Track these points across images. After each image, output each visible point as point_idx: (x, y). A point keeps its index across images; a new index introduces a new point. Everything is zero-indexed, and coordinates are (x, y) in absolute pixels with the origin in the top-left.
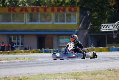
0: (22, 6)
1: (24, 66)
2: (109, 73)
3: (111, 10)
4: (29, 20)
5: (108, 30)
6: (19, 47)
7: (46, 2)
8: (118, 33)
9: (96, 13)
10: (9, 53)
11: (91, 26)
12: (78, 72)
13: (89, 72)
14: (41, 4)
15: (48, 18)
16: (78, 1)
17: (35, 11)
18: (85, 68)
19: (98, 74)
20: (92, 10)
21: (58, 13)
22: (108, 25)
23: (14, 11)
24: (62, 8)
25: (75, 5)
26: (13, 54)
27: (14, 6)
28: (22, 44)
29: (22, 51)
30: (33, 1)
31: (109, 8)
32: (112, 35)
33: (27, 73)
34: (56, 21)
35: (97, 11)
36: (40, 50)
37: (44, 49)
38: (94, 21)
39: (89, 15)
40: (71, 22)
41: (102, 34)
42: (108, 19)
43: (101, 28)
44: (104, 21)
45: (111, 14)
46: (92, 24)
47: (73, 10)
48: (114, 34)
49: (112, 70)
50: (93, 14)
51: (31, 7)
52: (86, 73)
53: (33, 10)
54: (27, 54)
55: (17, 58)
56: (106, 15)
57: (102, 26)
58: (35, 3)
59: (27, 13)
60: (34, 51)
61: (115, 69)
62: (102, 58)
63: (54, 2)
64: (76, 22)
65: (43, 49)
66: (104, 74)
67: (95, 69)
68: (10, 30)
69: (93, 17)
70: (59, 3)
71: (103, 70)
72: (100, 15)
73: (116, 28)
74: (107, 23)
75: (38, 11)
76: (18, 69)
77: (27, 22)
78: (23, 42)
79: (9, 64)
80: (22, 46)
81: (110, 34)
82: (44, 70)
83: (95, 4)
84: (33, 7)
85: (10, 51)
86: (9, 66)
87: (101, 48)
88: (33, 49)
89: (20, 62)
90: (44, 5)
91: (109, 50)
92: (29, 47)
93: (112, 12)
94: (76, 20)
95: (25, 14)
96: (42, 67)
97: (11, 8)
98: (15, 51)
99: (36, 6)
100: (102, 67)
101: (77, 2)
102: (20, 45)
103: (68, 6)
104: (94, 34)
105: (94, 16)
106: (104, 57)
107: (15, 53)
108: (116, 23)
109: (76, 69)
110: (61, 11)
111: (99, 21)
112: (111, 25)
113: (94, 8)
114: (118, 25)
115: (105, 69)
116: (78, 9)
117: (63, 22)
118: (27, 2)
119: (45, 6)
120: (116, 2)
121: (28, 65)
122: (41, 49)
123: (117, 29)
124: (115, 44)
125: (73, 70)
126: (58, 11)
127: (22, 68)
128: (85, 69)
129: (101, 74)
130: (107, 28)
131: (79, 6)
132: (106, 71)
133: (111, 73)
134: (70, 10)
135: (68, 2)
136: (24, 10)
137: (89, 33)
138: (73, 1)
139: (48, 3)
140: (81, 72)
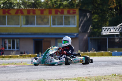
0: (17, 8)
1: (21, 70)
2: (114, 78)
3: (112, 12)
4: (25, 22)
5: (109, 34)
6: (15, 51)
7: (42, 3)
8: (120, 37)
9: (96, 15)
10: (3, 57)
11: (91, 29)
12: (80, 78)
13: (92, 77)
14: (37, 6)
15: (45, 20)
16: (77, 3)
17: (31, 14)
18: (88, 73)
19: (102, 80)
20: (92, 12)
21: (56, 15)
22: (109, 29)
23: (9, 13)
24: (60, 10)
25: (74, 7)
26: (9, 59)
27: (9, 9)
28: (17, 48)
29: (18, 55)
30: (29, 3)
31: (110, 10)
32: (114, 39)
33: (26, 78)
34: (54, 24)
35: (98, 14)
36: (36, 54)
37: (42, 53)
38: (94, 24)
39: (89, 17)
40: (69, 25)
41: (103, 38)
42: (109, 21)
43: (102, 31)
44: (104, 24)
45: (112, 16)
46: (92, 28)
47: (72, 12)
48: (116, 38)
49: (117, 75)
50: (93, 16)
51: (27, 9)
52: (89, 78)
53: (29, 12)
54: (23, 58)
55: (13, 63)
56: (107, 17)
57: (103, 29)
58: (31, 5)
59: (23, 16)
60: (30, 55)
61: (121, 74)
62: (104, 63)
63: (51, 4)
64: (75, 25)
65: (40, 53)
66: (108, 80)
67: (99, 74)
68: (4, 33)
69: (93, 19)
70: (57, 5)
71: (107, 75)
72: (101, 18)
73: (118, 31)
74: (108, 26)
75: (34, 13)
76: (16, 74)
77: (23, 25)
78: (18, 46)
79: (5, 69)
80: (18, 50)
81: (111, 37)
82: (43, 75)
83: (95, 6)
84: (29, 9)
85: (5, 55)
86: (6, 71)
87: (103, 52)
88: (29, 53)
89: (17, 66)
90: (40, 7)
91: (111, 55)
92: (26, 52)
93: (113, 14)
94: (75, 22)
95: (20, 16)
96: (41, 72)
97: (5, 11)
98: (11, 55)
99: (32, 8)
100: (106, 72)
101: (75, 4)
102: (16, 49)
103: (66, 8)
104: (94, 38)
105: (95, 19)
106: (107, 62)
107: (11, 57)
108: (118, 26)
109: (77, 74)
110: (59, 13)
111: (100, 24)
112: (112, 28)
113: (94, 11)
114: (120, 28)
115: (110, 75)
116: (77, 11)
117: (62, 24)
118: (23, 4)
119: (42, 8)
120: (117, 4)
121: (26, 70)
122: (38, 53)
123: (120, 32)
124: (118, 49)
125: (75, 76)
126: (56, 13)
127: (19, 73)
128: (87, 75)
129: (106, 79)
130: (108, 31)
131: (78, 8)
132: (111, 76)
133: (117, 78)
134: (69, 12)
135: (66, 4)
136: (19, 12)
137: (89, 36)
138: (71, 3)
139: (45, 5)
140: (84, 78)
